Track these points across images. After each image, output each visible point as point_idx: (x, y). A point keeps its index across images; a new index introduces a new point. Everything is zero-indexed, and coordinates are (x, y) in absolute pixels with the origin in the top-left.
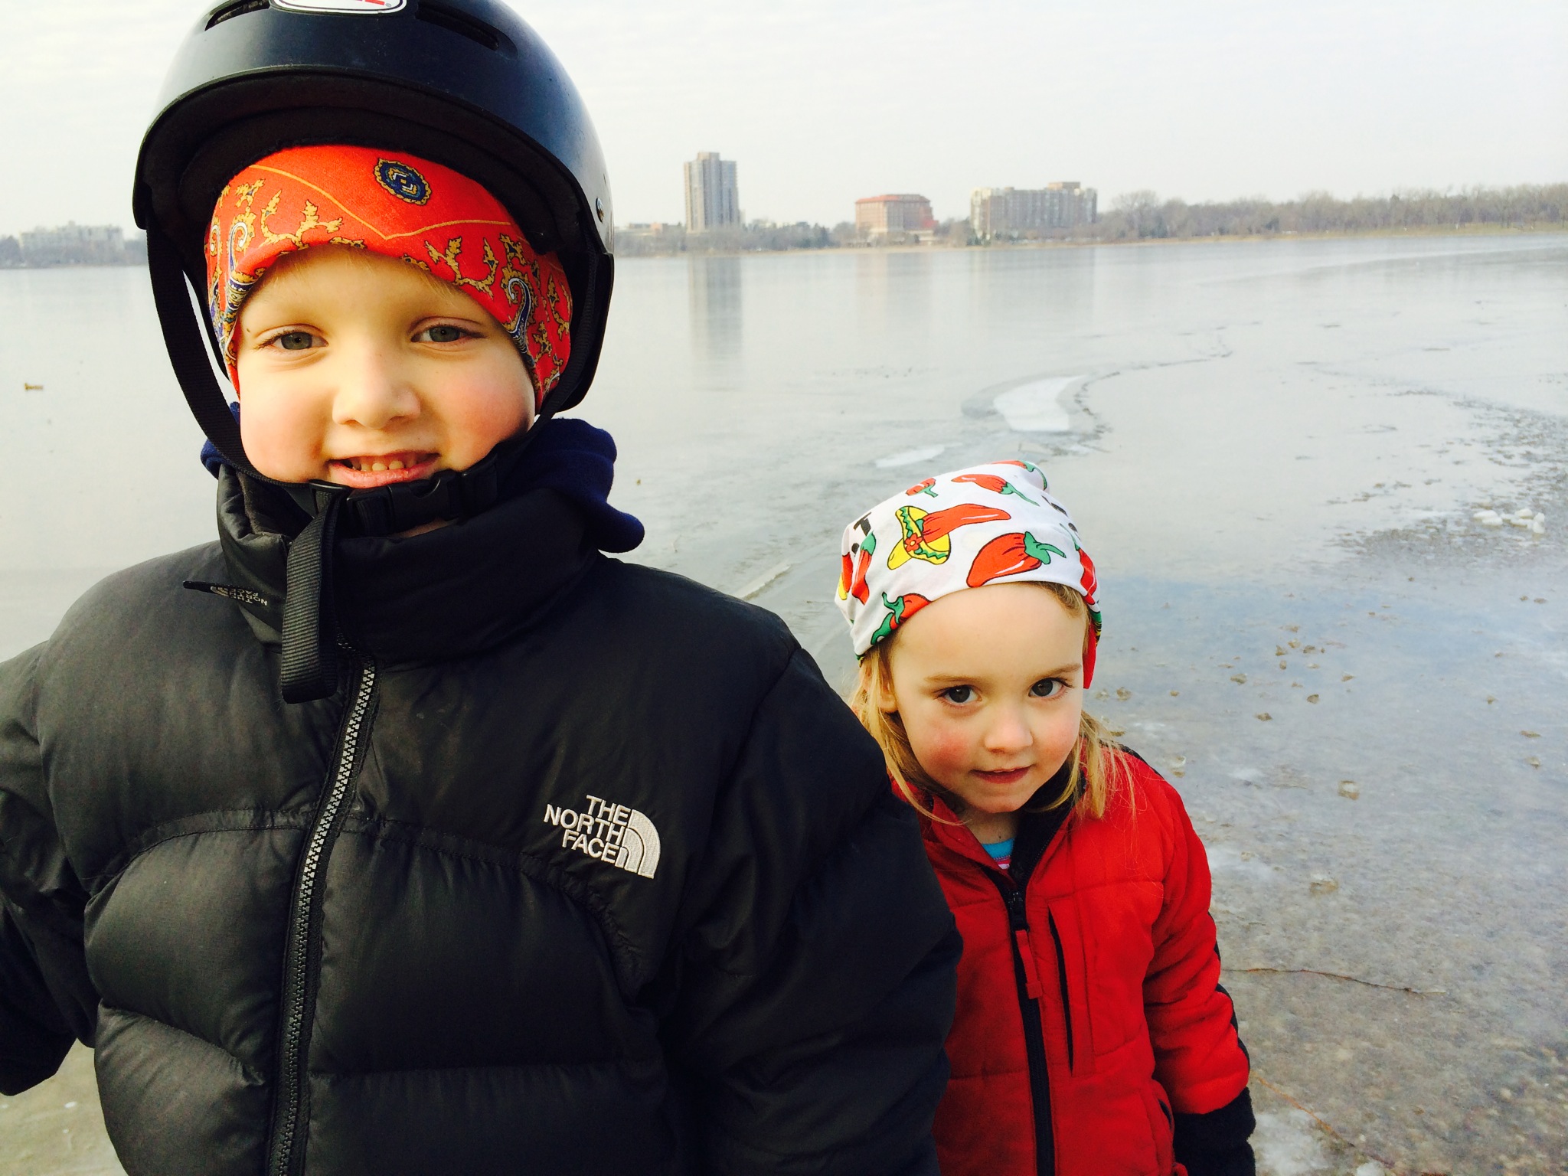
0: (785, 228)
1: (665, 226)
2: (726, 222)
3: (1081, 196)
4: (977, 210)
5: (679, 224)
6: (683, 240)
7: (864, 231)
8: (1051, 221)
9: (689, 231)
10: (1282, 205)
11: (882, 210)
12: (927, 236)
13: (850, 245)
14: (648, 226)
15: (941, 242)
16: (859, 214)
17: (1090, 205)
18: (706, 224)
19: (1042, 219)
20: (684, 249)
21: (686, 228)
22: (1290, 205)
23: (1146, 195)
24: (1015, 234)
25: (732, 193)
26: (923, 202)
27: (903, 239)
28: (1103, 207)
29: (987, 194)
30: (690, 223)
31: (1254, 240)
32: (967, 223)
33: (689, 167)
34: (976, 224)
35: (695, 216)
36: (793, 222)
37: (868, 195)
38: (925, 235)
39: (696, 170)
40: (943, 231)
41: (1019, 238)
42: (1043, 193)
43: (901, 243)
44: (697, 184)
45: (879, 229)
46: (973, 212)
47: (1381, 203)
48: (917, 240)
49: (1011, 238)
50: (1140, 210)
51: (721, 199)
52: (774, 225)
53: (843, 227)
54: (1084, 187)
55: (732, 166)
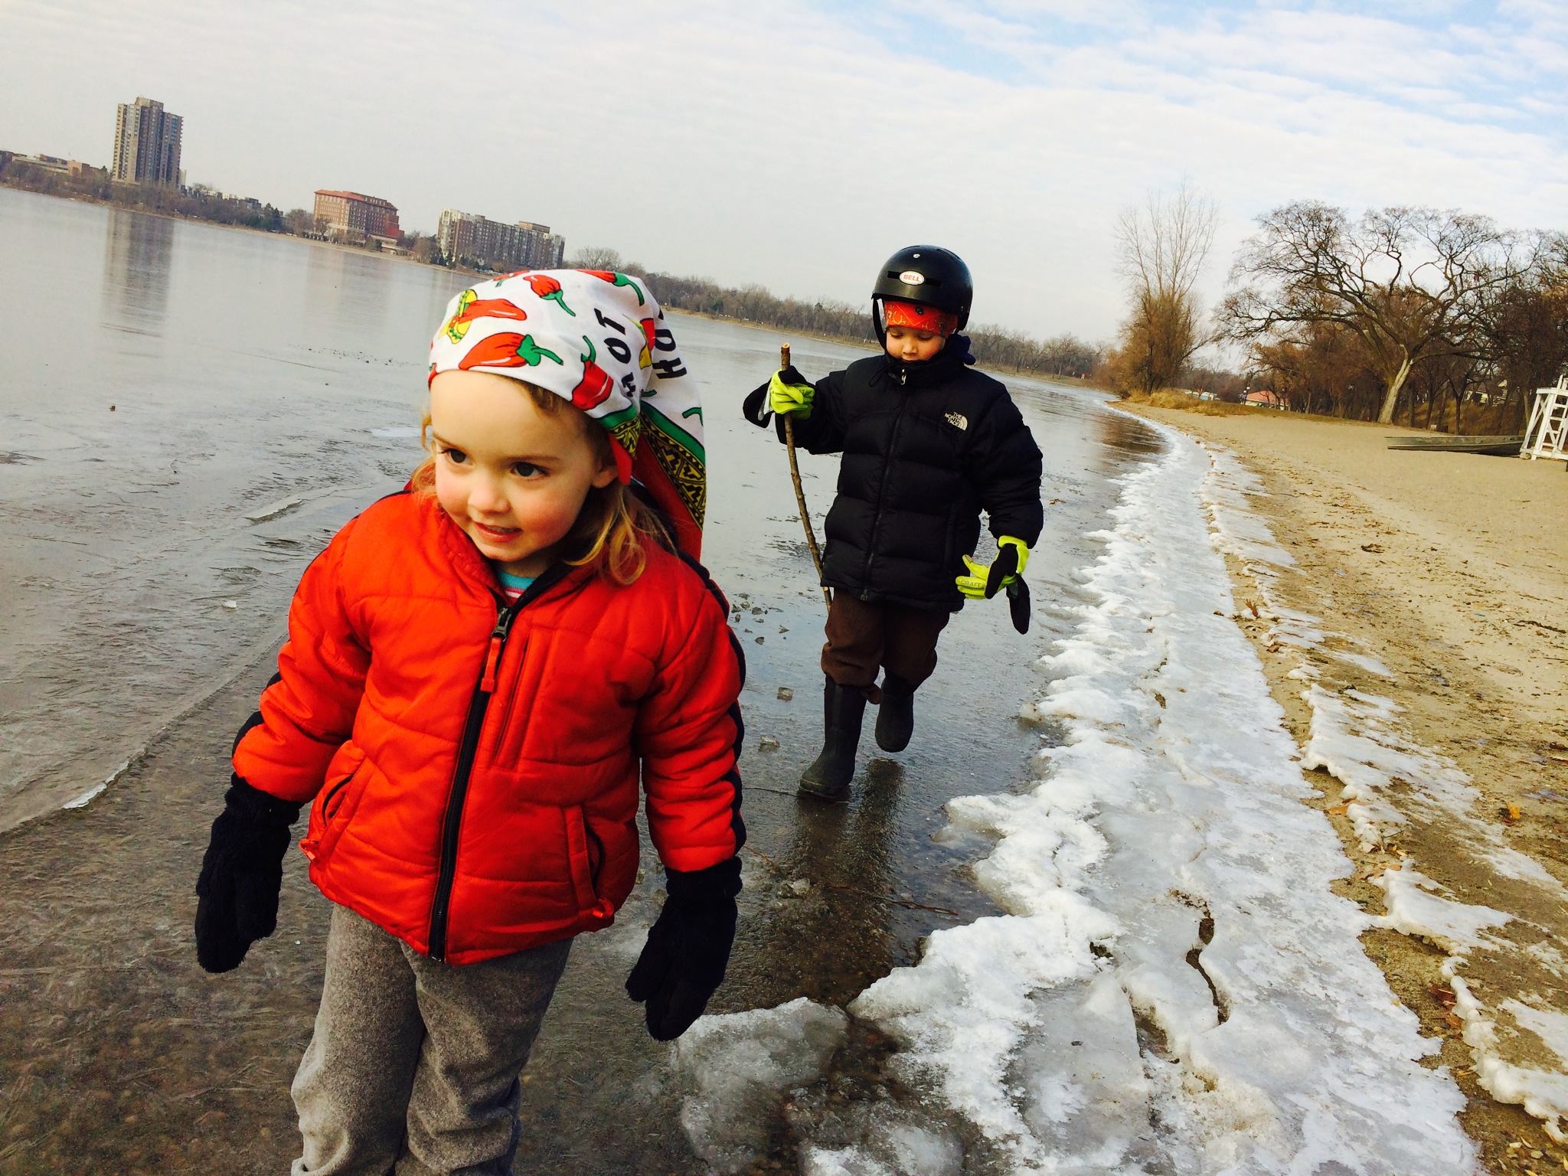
0: (232, 201)
1: (85, 166)
2: (162, 180)
3: (549, 241)
4: (445, 230)
5: (104, 169)
6: (107, 187)
7: (322, 224)
8: (518, 256)
9: (115, 179)
10: (727, 292)
11: (345, 207)
12: (390, 244)
13: (304, 235)
14: (65, 162)
15: (404, 254)
16: (318, 204)
17: (556, 252)
18: (138, 174)
19: (510, 254)
20: (106, 197)
21: (112, 175)
22: (734, 293)
23: (610, 254)
24: (482, 263)
25: (173, 150)
26: (391, 209)
27: (364, 242)
28: (569, 256)
29: (457, 217)
30: (117, 169)
32: (433, 239)
33: (125, 110)
34: (443, 243)
35: (124, 163)
36: (241, 196)
37: (331, 188)
38: (387, 243)
39: (132, 116)
40: (408, 244)
41: (484, 268)
42: (513, 229)
43: (361, 245)
44: (132, 129)
45: (339, 225)
46: (440, 231)
47: (808, 308)
48: (379, 247)
49: (477, 265)
51: (160, 153)
52: (220, 194)
53: (299, 215)
54: (553, 232)
55: (178, 122)
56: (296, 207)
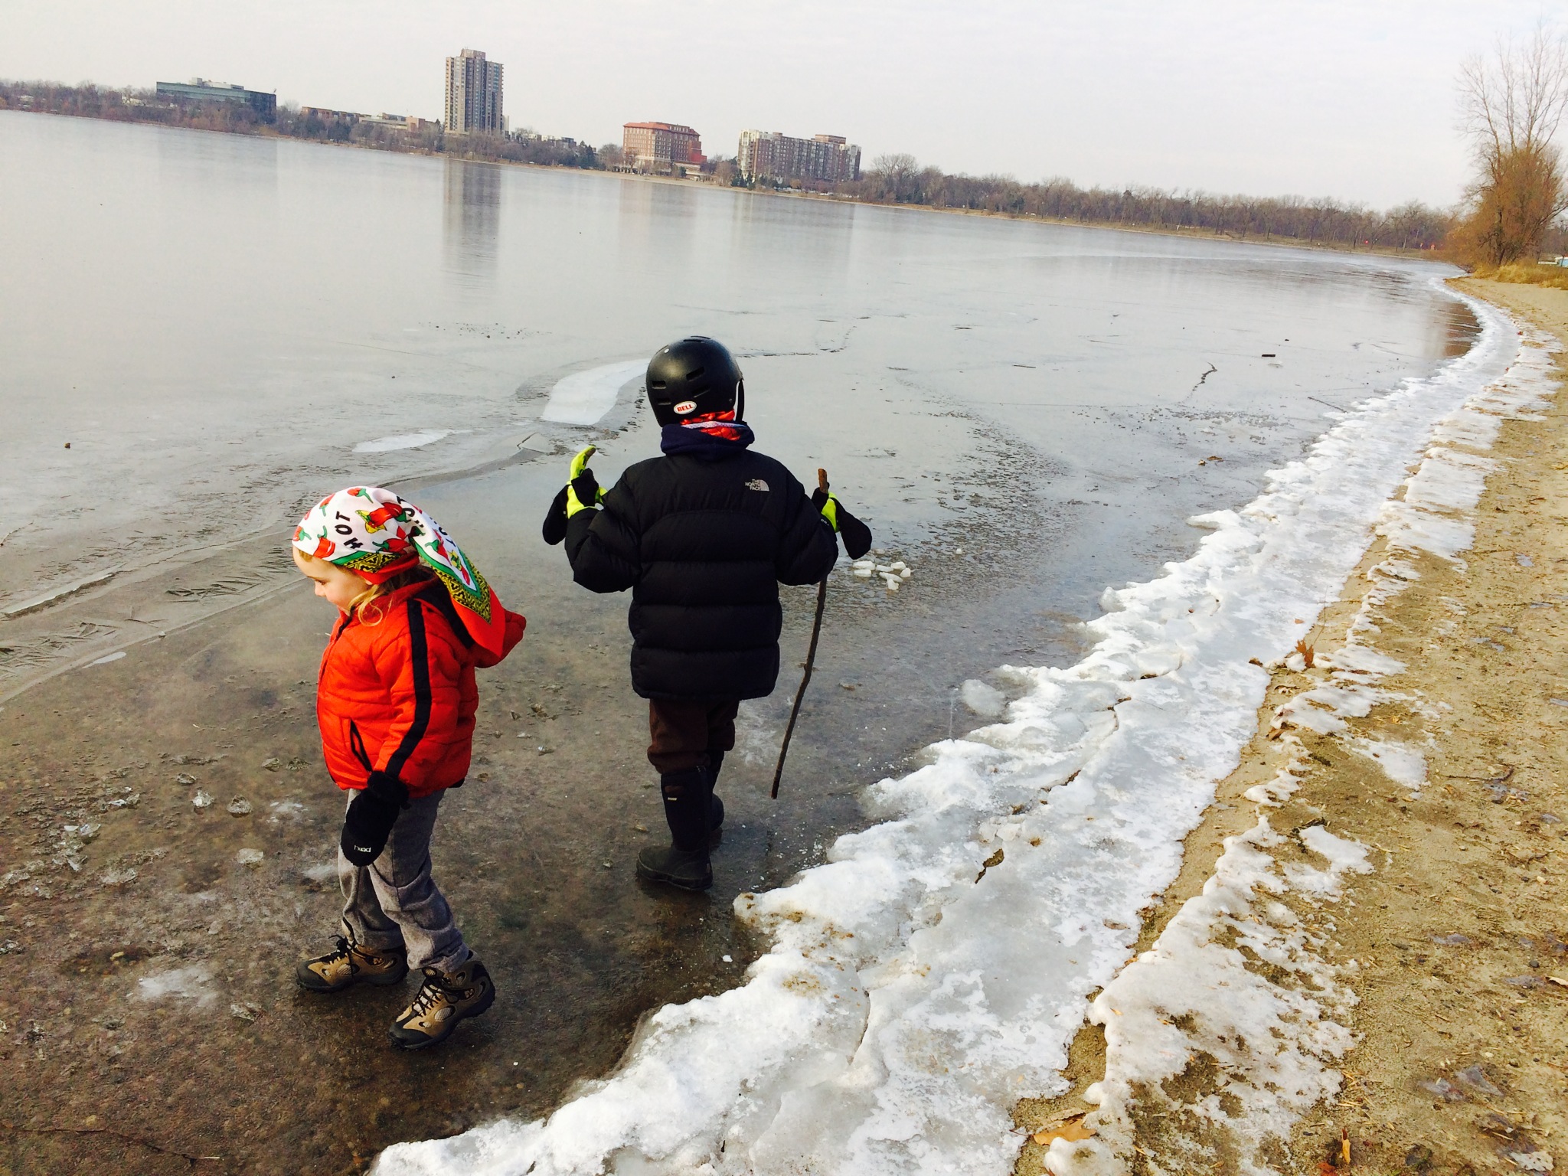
0: (551, 142)
1: (421, 121)
2: (488, 127)
3: (845, 152)
4: (745, 151)
5: (438, 122)
6: (441, 139)
7: (631, 157)
8: (815, 171)
9: (447, 131)
10: (1028, 187)
11: (651, 137)
12: (693, 170)
13: (616, 170)
14: (403, 119)
15: (707, 179)
16: (626, 138)
17: (853, 162)
18: (466, 125)
19: (807, 170)
20: (440, 149)
21: (444, 127)
22: (1035, 188)
23: (906, 159)
24: (780, 182)
25: (496, 97)
26: (693, 135)
27: (669, 170)
28: (866, 166)
29: (755, 137)
30: (448, 121)
31: (1000, 218)
32: (734, 162)
33: (452, 63)
34: (743, 165)
35: (455, 115)
36: (558, 137)
37: (638, 121)
38: (691, 169)
39: (459, 68)
40: (710, 168)
41: (782, 186)
42: (810, 143)
43: (667, 174)
44: (459, 82)
45: (646, 157)
46: (740, 152)
47: (1116, 197)
48: (683, 174)
49: (776, 184)
50: (900, 173)
51: (485, 101)
52: (539, 137)
53: (610, 149)
54: (849, 143)
55: (499, 69)
56: (607, 143)
